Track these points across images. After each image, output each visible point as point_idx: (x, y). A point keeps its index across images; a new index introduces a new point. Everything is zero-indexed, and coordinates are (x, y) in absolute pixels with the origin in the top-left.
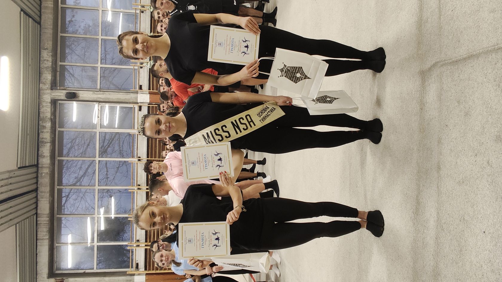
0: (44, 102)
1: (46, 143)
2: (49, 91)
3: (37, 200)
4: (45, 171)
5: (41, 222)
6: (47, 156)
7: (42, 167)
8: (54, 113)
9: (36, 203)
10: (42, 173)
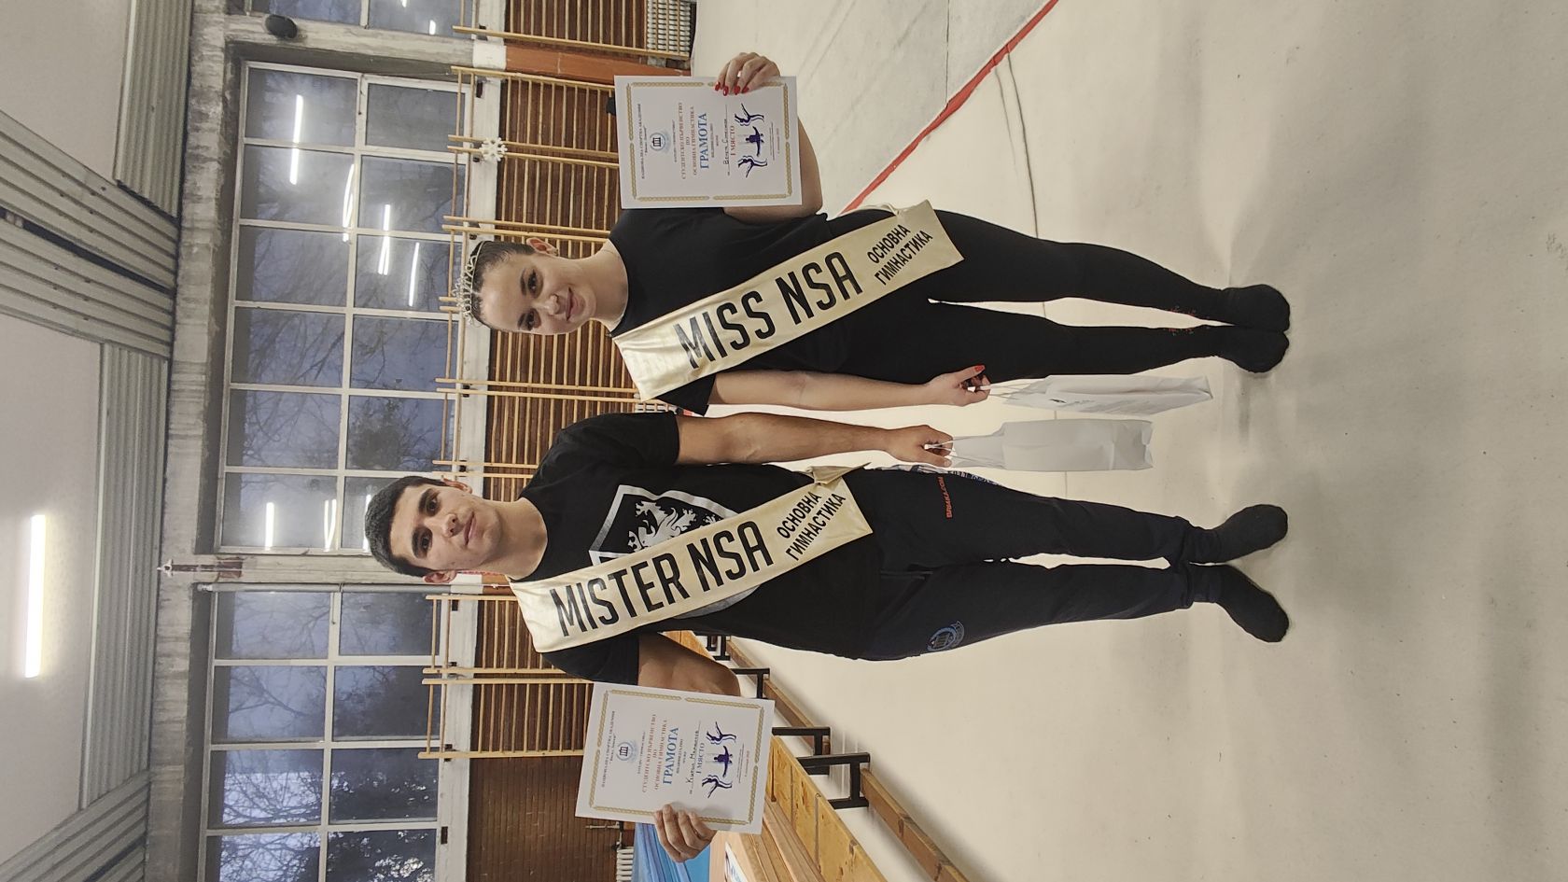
0: (204, 45)
1: (206, 160)
2: (221, 17)
3: (174, 321)
4: (201, 241)
5: (183, 387)
6: (209, 199)
7: (192, 229)
9: (172, 331)
10: (191, 246)
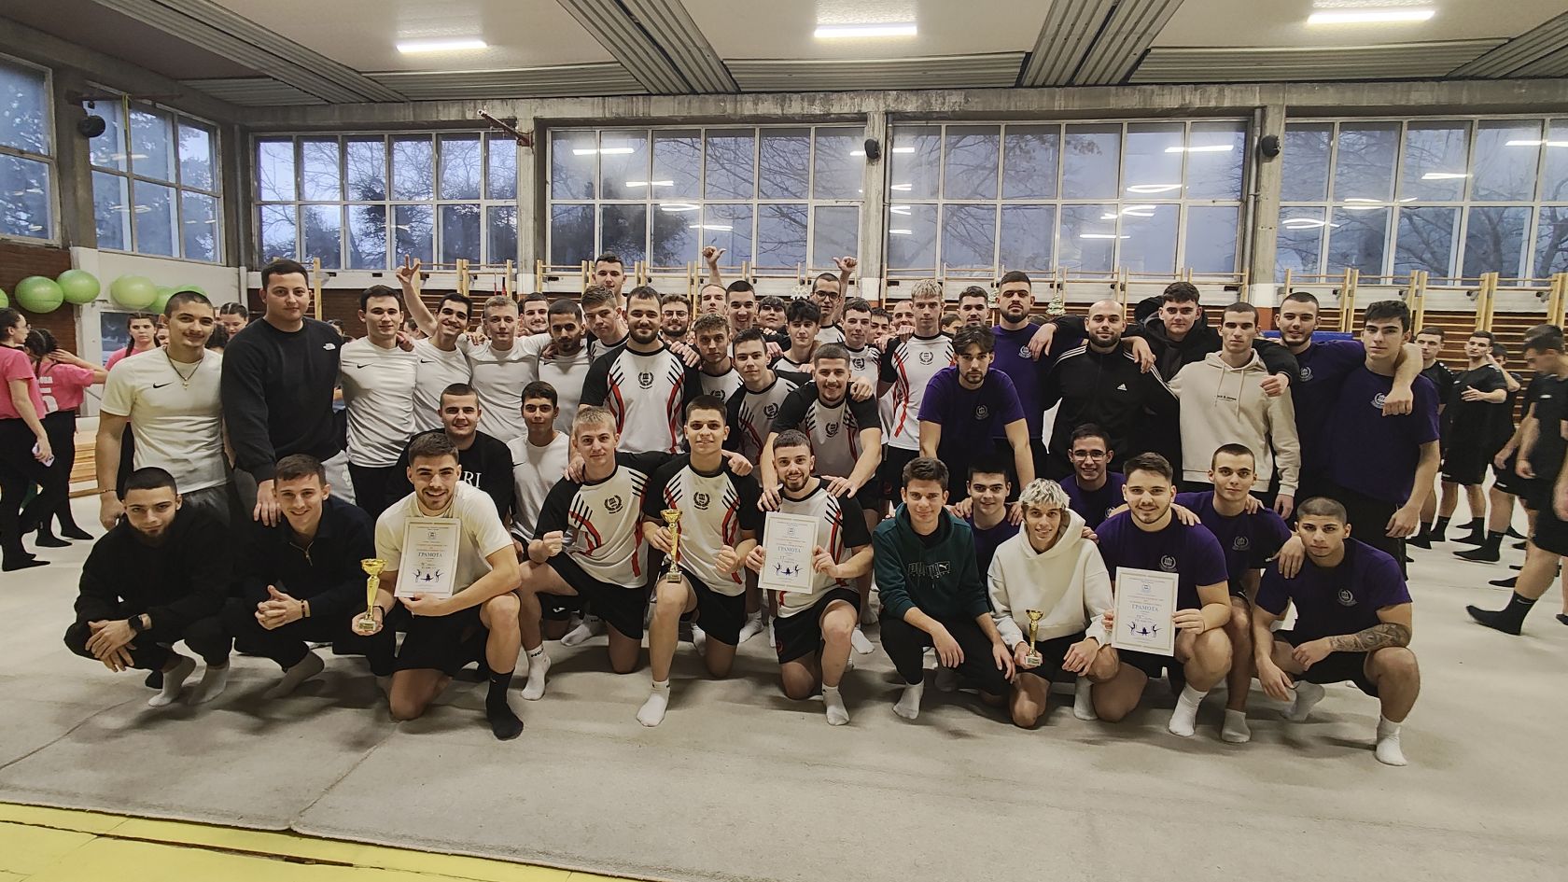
0: (862, 99)
1: (782, 106)
2: (882, 108)
3: (675, 95)
4: (729, 107)
5: (635, 103)
6: (756, 109)
7: (736, 101)
8: (841, 118)
9: (670, 94)
10: (724, 101)
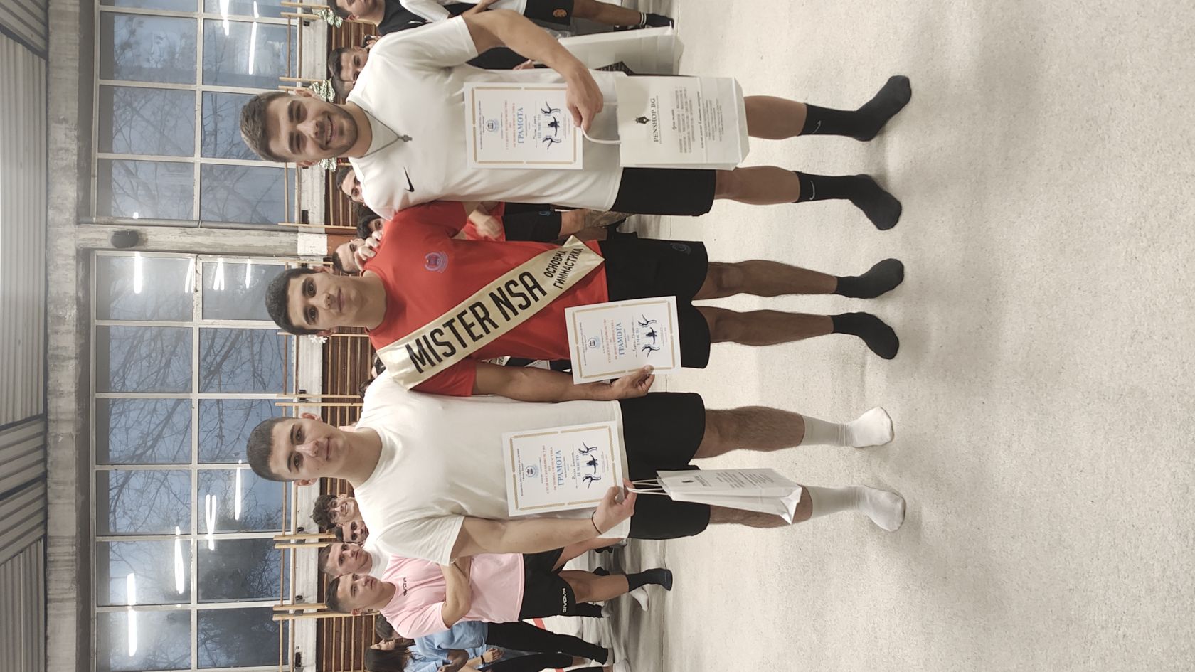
0: (58, 255)
1: (65, 359)
2: (71, 228)
3: (46, 503)
4: (64, 431)
5: (58, 558)
6: (69, 393)
7: (56, 421)
8: (84, 283)
9: (45, 510)
10: (57, 436)
